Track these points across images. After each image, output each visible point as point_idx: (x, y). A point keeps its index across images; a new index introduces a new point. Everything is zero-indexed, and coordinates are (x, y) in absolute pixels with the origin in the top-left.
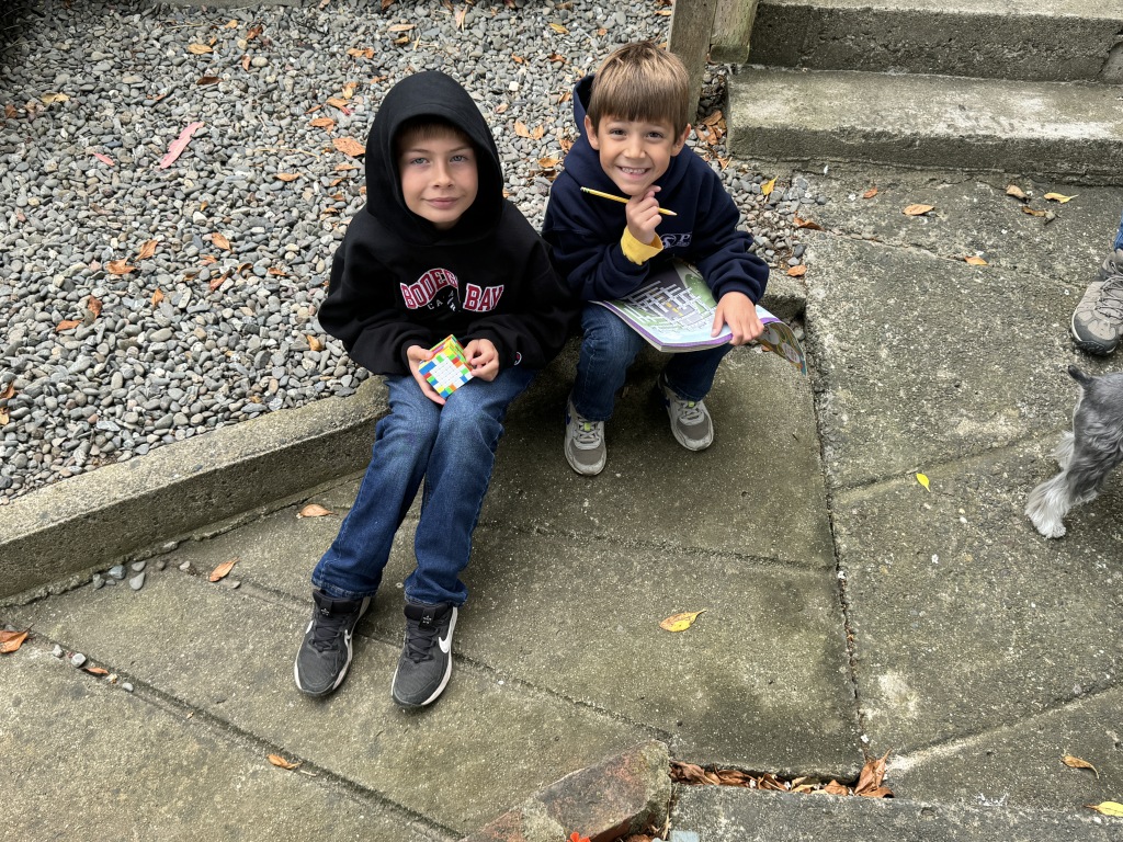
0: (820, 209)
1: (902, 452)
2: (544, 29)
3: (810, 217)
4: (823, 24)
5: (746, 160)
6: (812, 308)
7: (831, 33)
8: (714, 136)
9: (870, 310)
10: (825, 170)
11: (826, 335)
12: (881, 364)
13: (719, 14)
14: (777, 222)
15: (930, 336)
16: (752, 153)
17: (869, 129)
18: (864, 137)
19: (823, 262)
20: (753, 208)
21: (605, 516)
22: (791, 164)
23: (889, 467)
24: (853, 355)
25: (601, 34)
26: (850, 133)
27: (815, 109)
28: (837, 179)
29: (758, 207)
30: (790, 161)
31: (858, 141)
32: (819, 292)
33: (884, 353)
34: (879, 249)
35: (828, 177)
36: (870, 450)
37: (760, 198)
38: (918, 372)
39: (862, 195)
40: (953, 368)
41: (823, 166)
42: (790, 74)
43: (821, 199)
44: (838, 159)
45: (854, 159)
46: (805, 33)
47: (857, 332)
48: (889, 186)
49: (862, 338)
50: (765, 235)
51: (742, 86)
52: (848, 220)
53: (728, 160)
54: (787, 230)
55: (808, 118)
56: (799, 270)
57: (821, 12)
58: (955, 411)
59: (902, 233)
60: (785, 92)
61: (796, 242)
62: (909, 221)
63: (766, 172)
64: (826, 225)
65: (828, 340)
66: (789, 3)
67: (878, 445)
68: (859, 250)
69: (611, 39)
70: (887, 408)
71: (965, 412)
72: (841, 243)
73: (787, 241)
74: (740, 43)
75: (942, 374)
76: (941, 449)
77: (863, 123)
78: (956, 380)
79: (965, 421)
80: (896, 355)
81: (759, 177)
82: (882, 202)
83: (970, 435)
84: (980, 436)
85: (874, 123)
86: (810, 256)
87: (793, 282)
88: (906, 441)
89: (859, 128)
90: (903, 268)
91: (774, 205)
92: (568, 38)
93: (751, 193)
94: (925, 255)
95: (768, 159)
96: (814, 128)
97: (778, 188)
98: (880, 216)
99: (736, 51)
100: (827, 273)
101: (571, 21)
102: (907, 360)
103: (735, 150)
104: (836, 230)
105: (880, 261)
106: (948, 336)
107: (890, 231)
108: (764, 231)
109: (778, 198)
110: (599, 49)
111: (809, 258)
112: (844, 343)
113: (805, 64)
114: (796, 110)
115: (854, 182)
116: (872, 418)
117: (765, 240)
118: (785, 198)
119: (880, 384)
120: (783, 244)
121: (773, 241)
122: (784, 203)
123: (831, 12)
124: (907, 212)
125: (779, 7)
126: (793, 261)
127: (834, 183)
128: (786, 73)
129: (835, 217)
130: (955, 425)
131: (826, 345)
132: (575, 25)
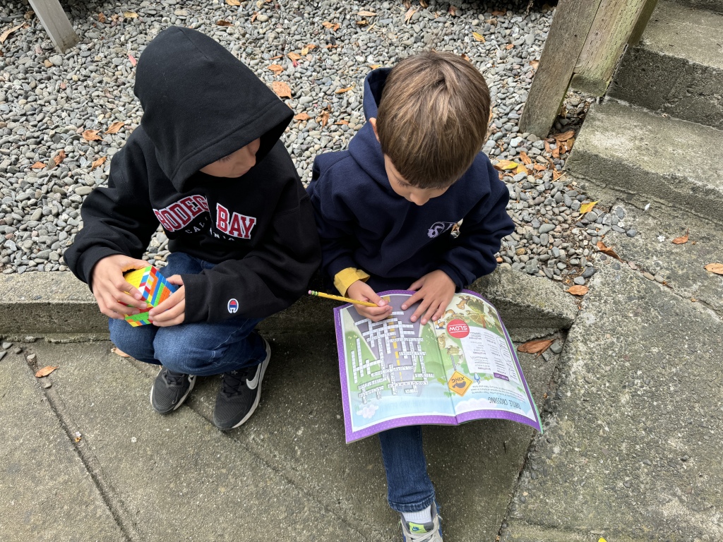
0: (626, 240)
1: (596, 508)
2: (467, 35)
3: (613, 244)
4: (694, 79)
5: (578, 178)
6: (577, 329)
7: (699, 89)
8: (558, 151)
9: (630, 351)
10: (647, 207)
11: (577, 360)
12: (618, 408)
13: (587, 47)
14: (582, 240)
15: (678, 399)
16: (585, 174)
17: (700, 184)
18: (693, 189)
19: (606, 290)
20: (565, 221)
21: (308, 450)
22: (617, 193)
23: (576, 519)
24: (594, 389)
25: (508, 48)
26: (681, 182)
27: (657, 152)
28: (654, 218)
29: (569, 222)
30: (617, 190)
31: (686, 191)
32: (589, 317)
33: (625, 398)
34: (665, 294)
35: (648, 214)
36: (565, 492)
37: (576, 214)
38: (649, 430)
39: (672, 239)
40: (687, 440)
41: (646, 202)
42: (649, 116)
43: (631, 232)
44: (662, 201)
45: (677, 205)
46: (674, 83)
47: (608, 368)
48: (702, 238)
49: (610, 376)
50: (564, 248)
51: (600, 116)
52: (648, 258)
53: (561, 173)
54: (586, 251)
55: (646, 158)
56: (580, 290)
57: (694, 68)
58: (669, 487)
59: (695, 287)
60: (636, 130)
61: (590, 264)
62: (706, 277)
63: (590, 194)
64: (625, 256)
65: (577, 366)
66: (667, 53)
67: (575, 490)
68: (645, 289)
69: (514, 53)
70: (602, 455)
71: (679, 493)
72: (631, 278)
73: (582, 260)
74: (601, 78)
75: (673, 443)
76: (637, 521)
77: (698, 177)
78: (685, 454)
79: (675, 502)
80: (636, 406)
81: (583, 196)
82: (689, 251)
83: (674, 520)
84: (684, 525)
85: (707, 180)
86: (597, 281)
87: (569, 300)
88: (605, 498)
89: (690, 180)
90: (681, 321)
91: (586, 225)
92: (481, 45)
93: (570, 207)
94: (709, 315)
95: (598, 183)
96: (647, 169)
97: (596, 210)
98: (680, 263)
99: (595, 84)
100: (605, 302)
101: (491, 34)
102: (645, 414)
103: (570, 167)
104: (632, 265)
105: (662, 307)
106: (697, 405)
107: (684, 281)
108: (565, 245)
109: (592, 219)
110: (501, 59)
111: (594, 282)
112: (590, 375)
113: (666, 110)
114: (639, 148)
115: (670, 225)
116: (583, 460)
117: (563, 253)
118: (598, 221)
119: (607, 429)
120: (576, 262)
121: (569, 256)
122: (596, 225)
123: (705, 70)
124: (709, 269)
125: (657, 54)
126: (580, 280)
127: (650, 221)
128: (646, 114)
129: (637, 252)
130: (663, 503)
131: (573, 370)
132: (493, 37)
